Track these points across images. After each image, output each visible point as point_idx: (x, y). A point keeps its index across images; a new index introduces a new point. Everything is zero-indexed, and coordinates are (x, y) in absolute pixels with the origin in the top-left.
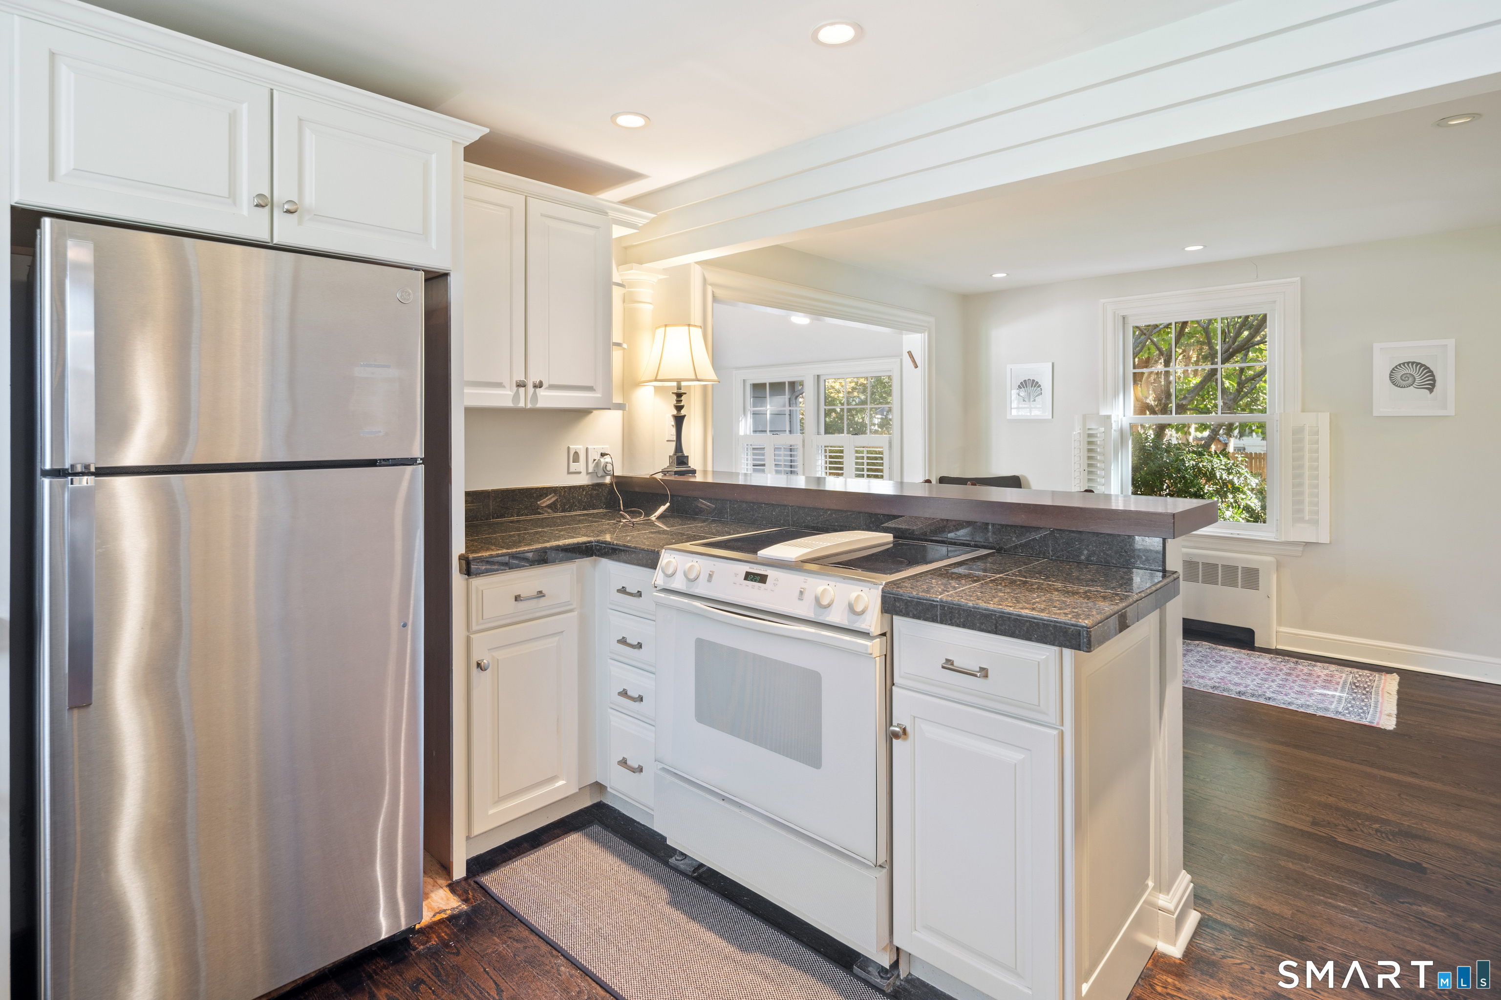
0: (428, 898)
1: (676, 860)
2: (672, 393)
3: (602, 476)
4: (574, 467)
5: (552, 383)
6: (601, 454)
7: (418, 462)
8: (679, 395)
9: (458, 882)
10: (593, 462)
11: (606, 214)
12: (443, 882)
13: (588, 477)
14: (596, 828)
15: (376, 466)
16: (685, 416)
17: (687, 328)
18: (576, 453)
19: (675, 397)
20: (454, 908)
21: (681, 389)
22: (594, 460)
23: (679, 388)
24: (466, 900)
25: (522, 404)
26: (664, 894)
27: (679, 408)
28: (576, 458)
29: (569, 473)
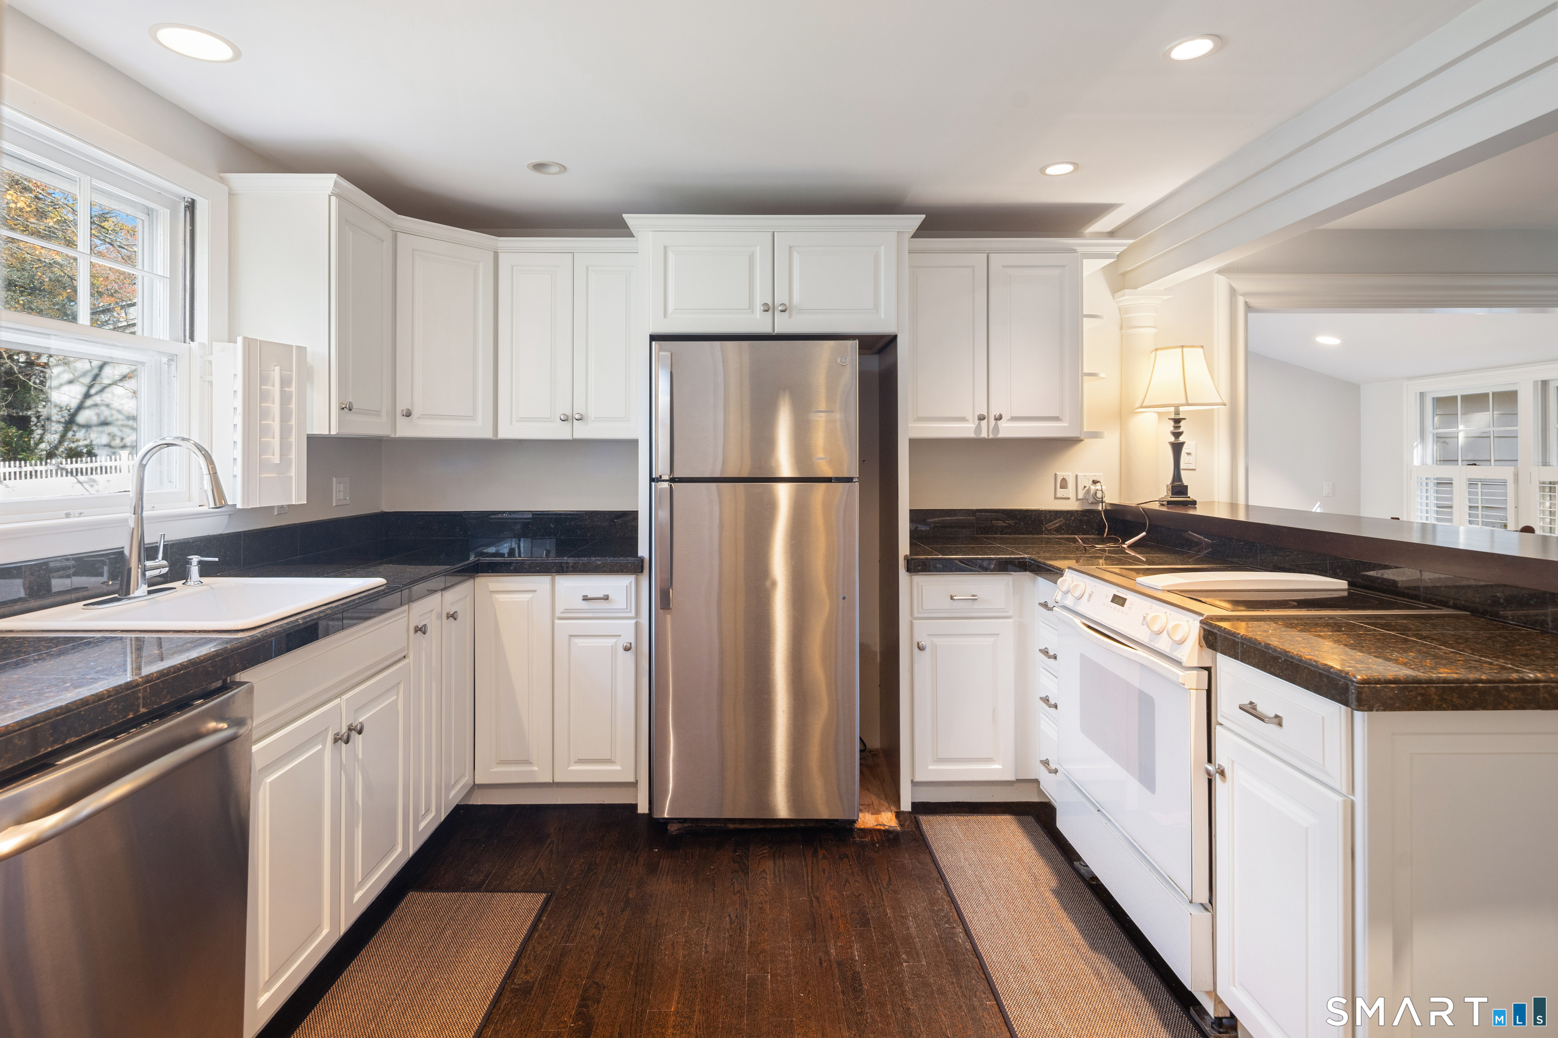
0: (879, 814)
1: (1080, 864)
2: (1169, 419)
3: (1092, 503)
4: (1061, 493)
5: (1013, 415)
6: (1093, 481)
7: (854, 480)
8: (1177, 421)
9: (903, 812)
10: (1084, 489)
11: (1074, 251)
12: (894, 809)
13: (1078, 503)
14: (1030, 819)
15: (831, 482)
16: (1183, 443)
17: (1180, 349)
18: (1064, 480)
19: (1172, 423)
20: (891, 826)
21: (1179, 415)
22: (1085, 487)
23: (1177, 413)
24: (901, 825)
25: (984, 435)
26: (1054, 883)
27: (1177, 435)
28: (1064, 484)
29: (1056, 498)
